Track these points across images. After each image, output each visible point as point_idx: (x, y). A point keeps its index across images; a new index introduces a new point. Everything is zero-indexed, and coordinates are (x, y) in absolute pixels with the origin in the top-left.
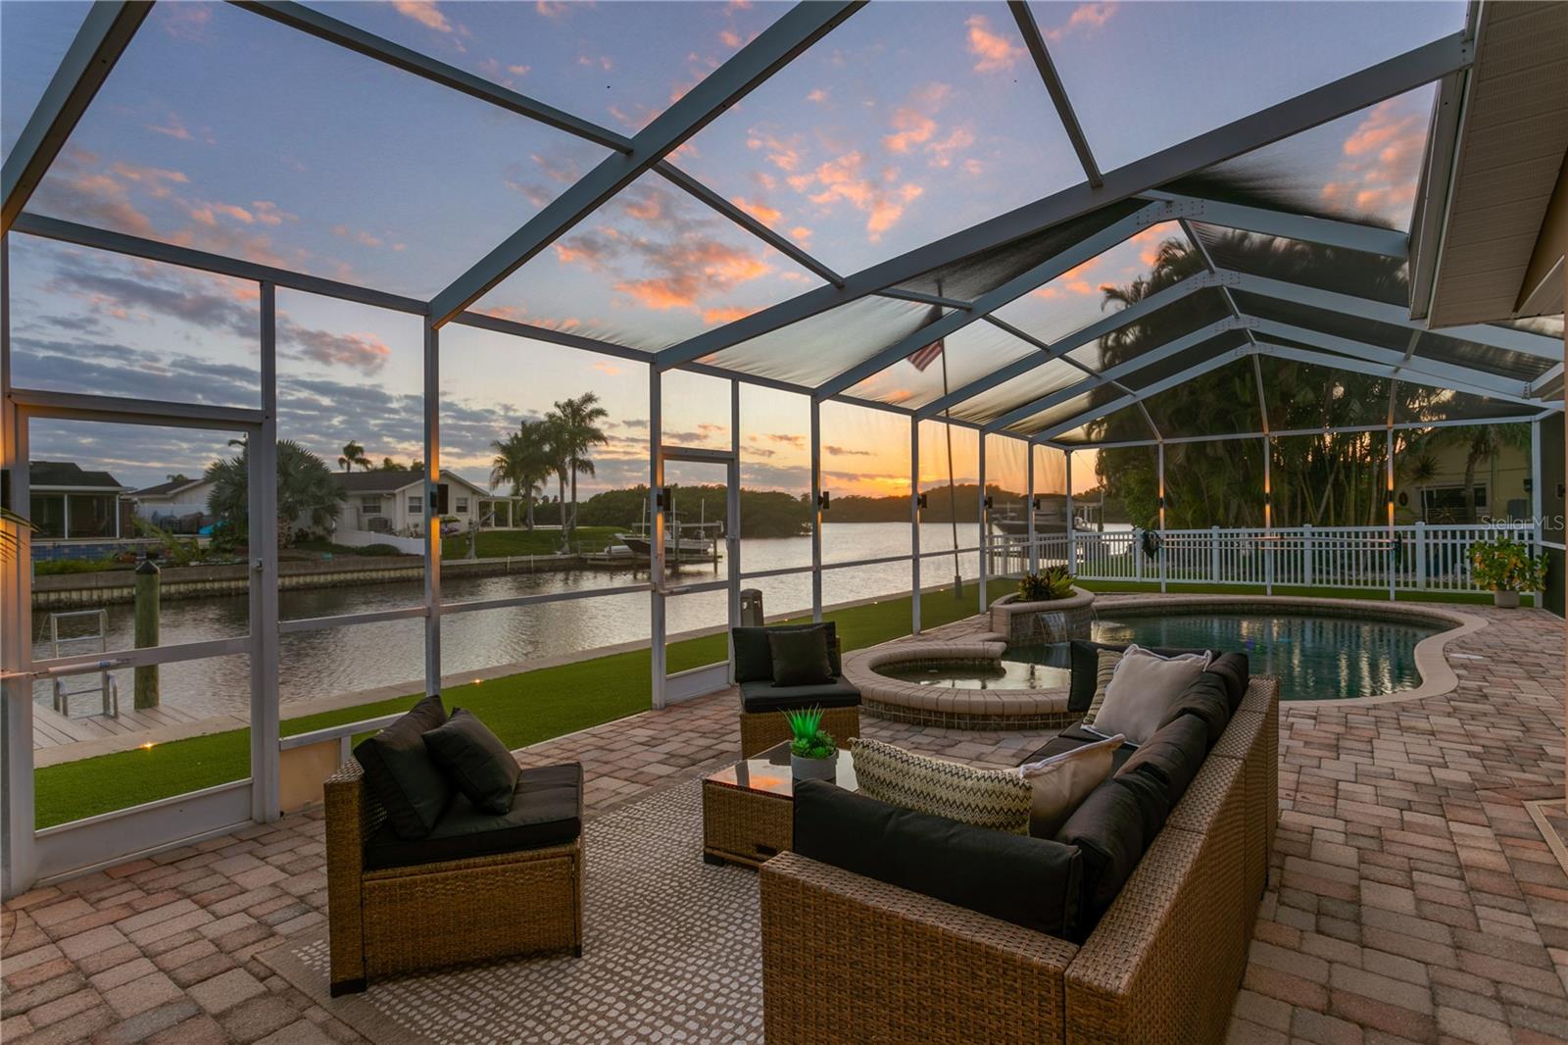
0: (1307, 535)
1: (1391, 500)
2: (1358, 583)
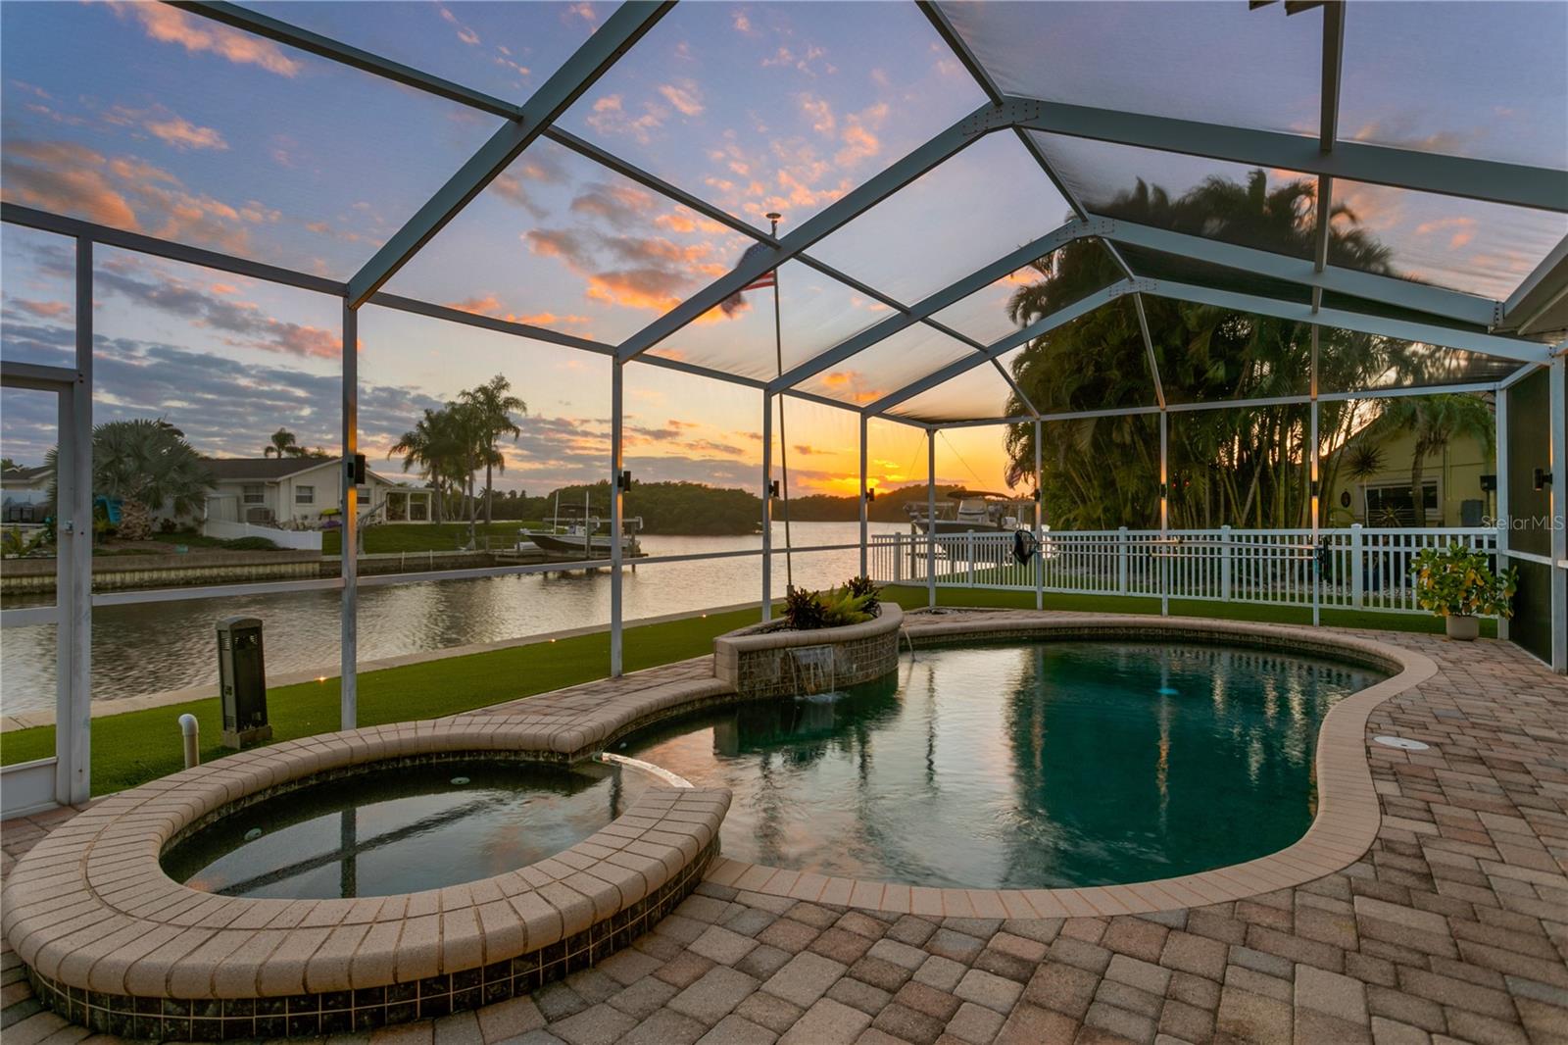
0: (1226, 539)
1: (1315, 494)
2: (1292, 597)
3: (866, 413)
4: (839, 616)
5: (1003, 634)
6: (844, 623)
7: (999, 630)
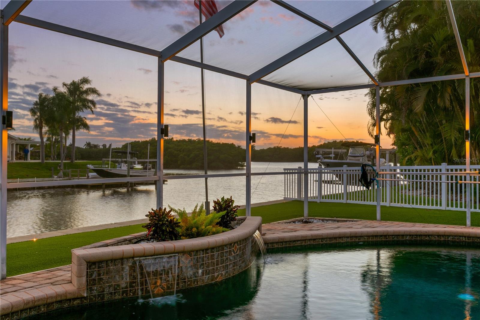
3: (250, 80)
4: (194, 230)
5: (345, 240)
6: (199, 234)
7: (341, 236)
